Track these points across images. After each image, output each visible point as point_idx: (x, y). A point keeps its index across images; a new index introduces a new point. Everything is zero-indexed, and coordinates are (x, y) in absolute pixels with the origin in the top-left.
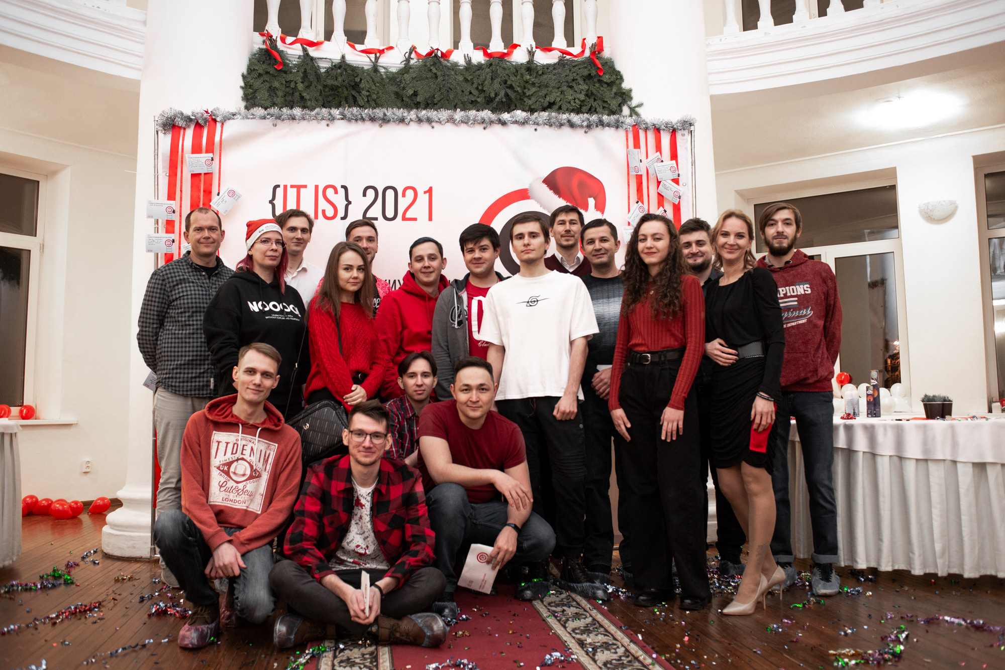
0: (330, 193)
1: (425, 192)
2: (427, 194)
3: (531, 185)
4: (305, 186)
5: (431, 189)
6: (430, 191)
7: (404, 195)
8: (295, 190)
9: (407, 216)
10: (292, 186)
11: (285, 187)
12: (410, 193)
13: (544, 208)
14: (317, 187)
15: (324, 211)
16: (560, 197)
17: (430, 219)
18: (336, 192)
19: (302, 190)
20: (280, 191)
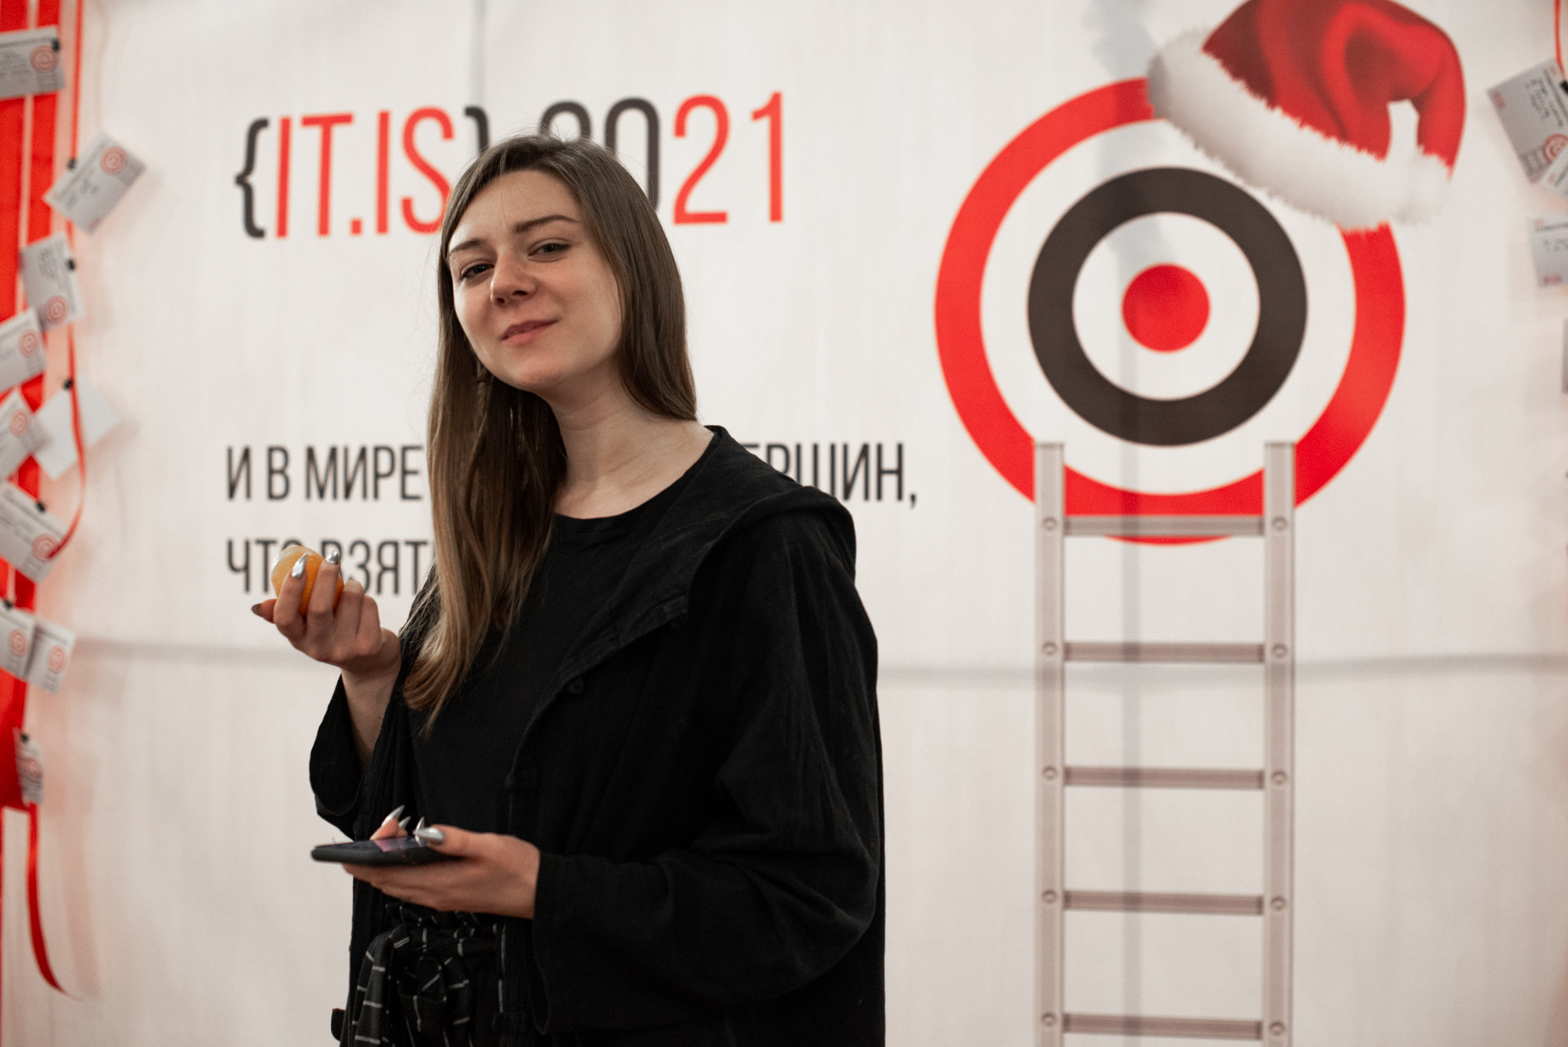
0: (427, 133)
1: (757, 115)
2: (765, 123)
3: (1157, 64)
4: (346, 119)
5: (776, 100)
6: (772, 110)
7: (680, 130)
8: (316, 132)
9: (693, 206)
10: (308, 121)
11: (286, 124)
12: (702, 121)
13: (1211, 152)
14: (384, 118)
15: (407, 205)
16: (1272, 103)
17: (776, 214)
18: (448, 132)
19: (338, 131)
20: (268, 141)
